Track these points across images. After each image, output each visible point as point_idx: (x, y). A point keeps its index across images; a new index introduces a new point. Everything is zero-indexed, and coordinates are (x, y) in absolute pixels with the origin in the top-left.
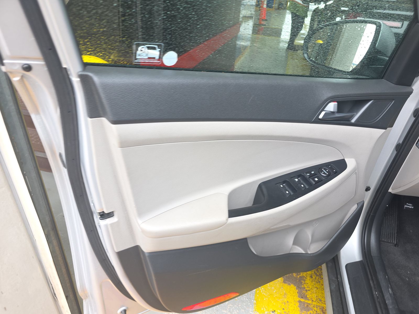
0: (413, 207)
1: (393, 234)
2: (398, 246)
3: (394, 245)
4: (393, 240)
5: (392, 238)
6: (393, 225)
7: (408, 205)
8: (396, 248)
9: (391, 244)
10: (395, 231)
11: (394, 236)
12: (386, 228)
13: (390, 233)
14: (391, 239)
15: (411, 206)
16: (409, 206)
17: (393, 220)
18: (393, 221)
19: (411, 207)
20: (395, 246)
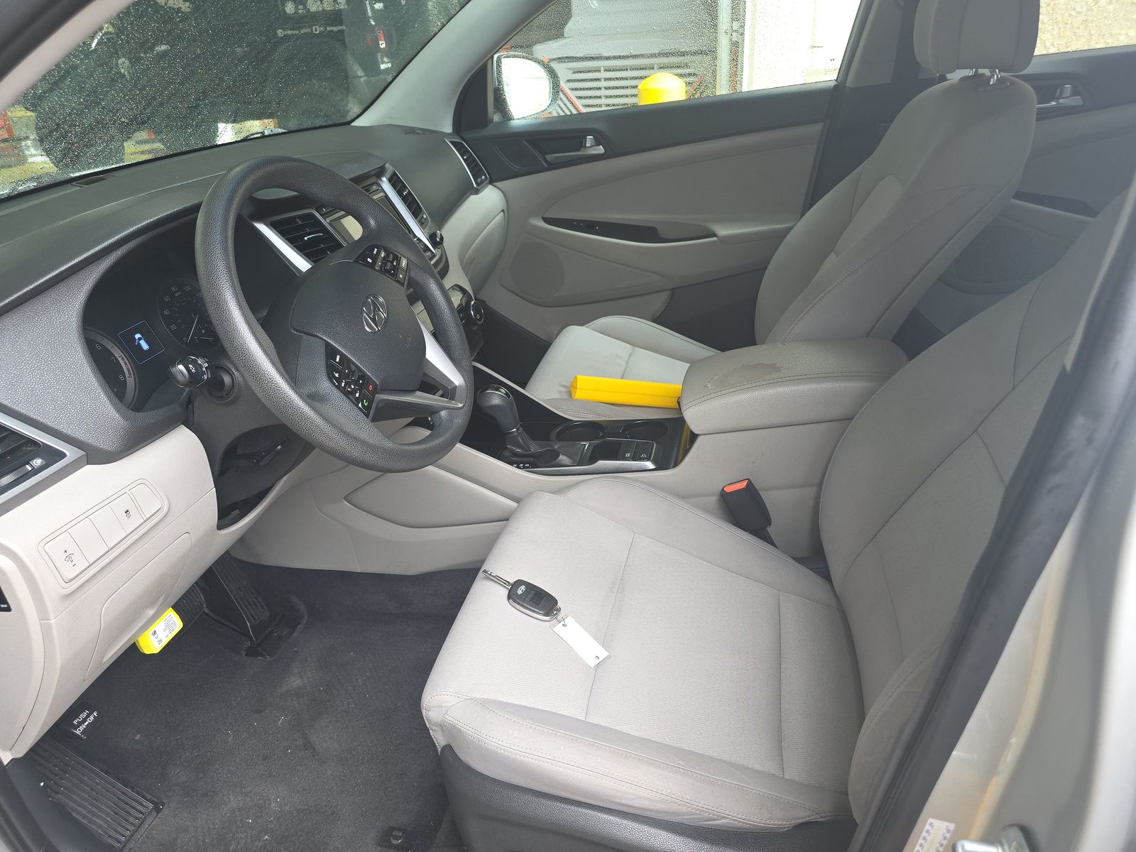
0: (95, 714)
1: (123, 797)
2: (163, 804)
3: (154, 814)
4: (139, 807)
5: (133, 808)
6: (97, 784)
7: (80, 724)
8: (166, 811)
9: (149, 821)
10: (119, 790)
11: (130, 798)
12: (94, 810)
13: (115, 804)
14: (132, 811)
15: (88, 716)
16: (84, 720)
17: (84, 775)
18: (85, 778)
19: (92, 718)
20: (158, 810)
